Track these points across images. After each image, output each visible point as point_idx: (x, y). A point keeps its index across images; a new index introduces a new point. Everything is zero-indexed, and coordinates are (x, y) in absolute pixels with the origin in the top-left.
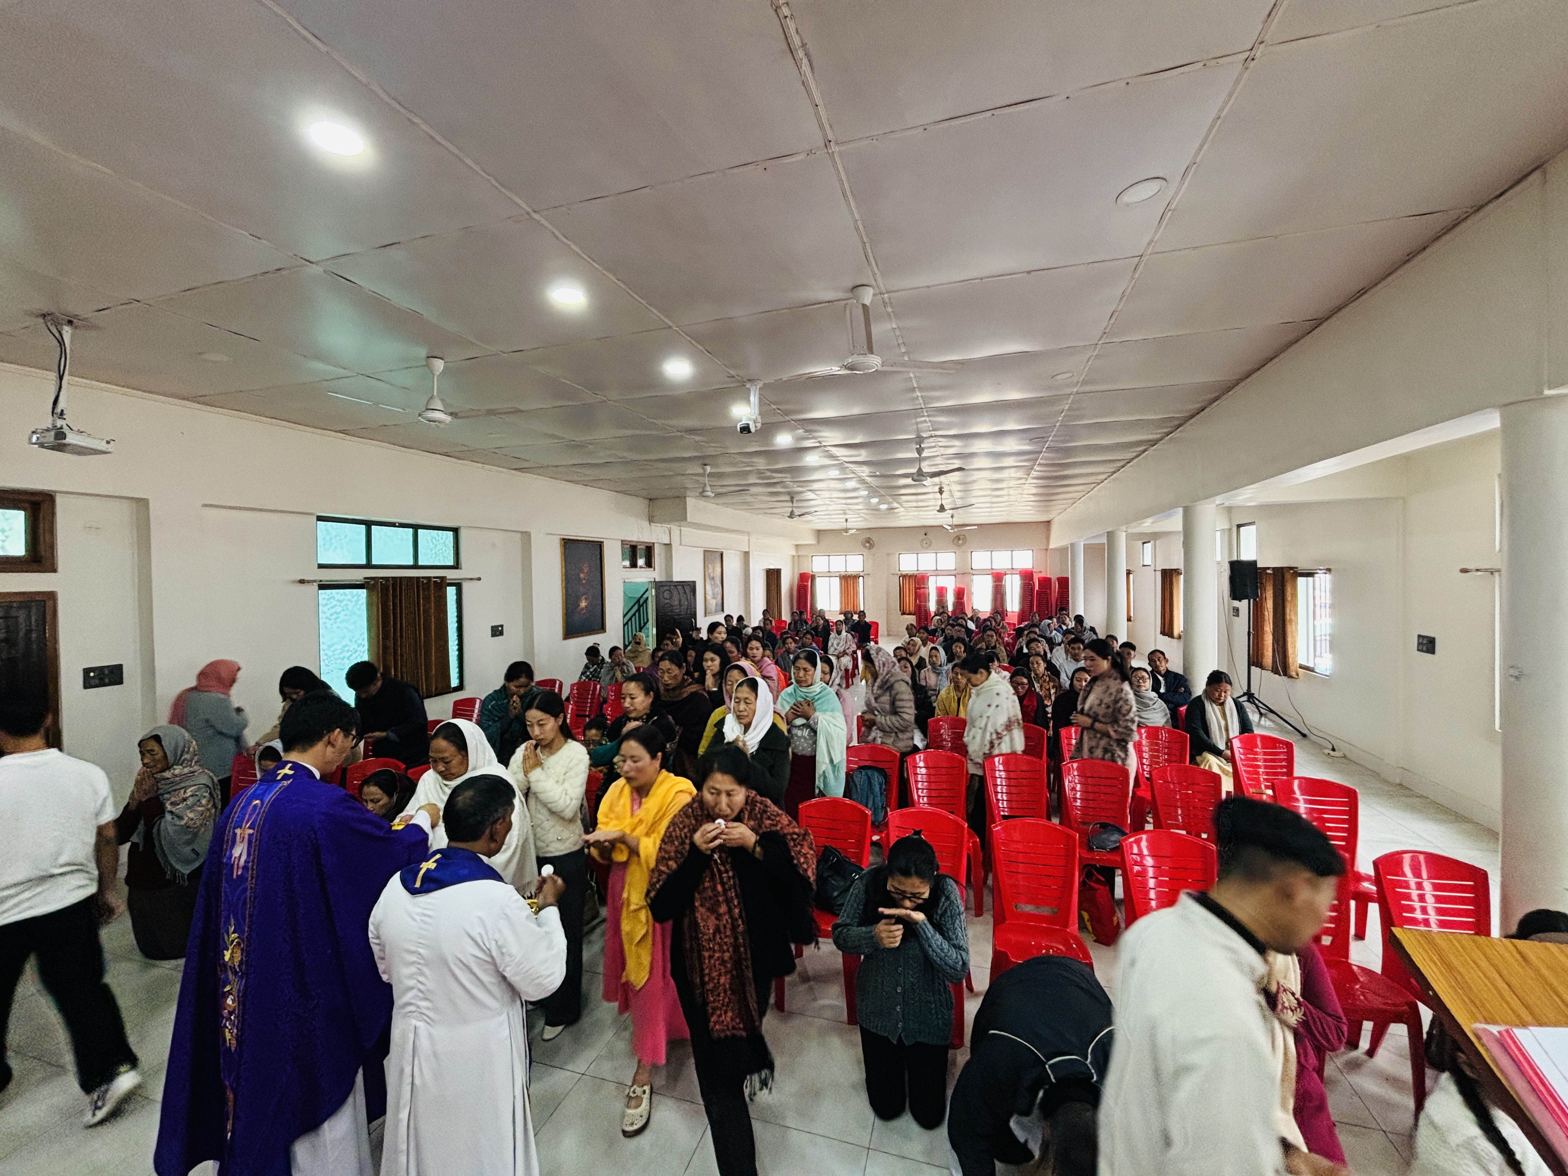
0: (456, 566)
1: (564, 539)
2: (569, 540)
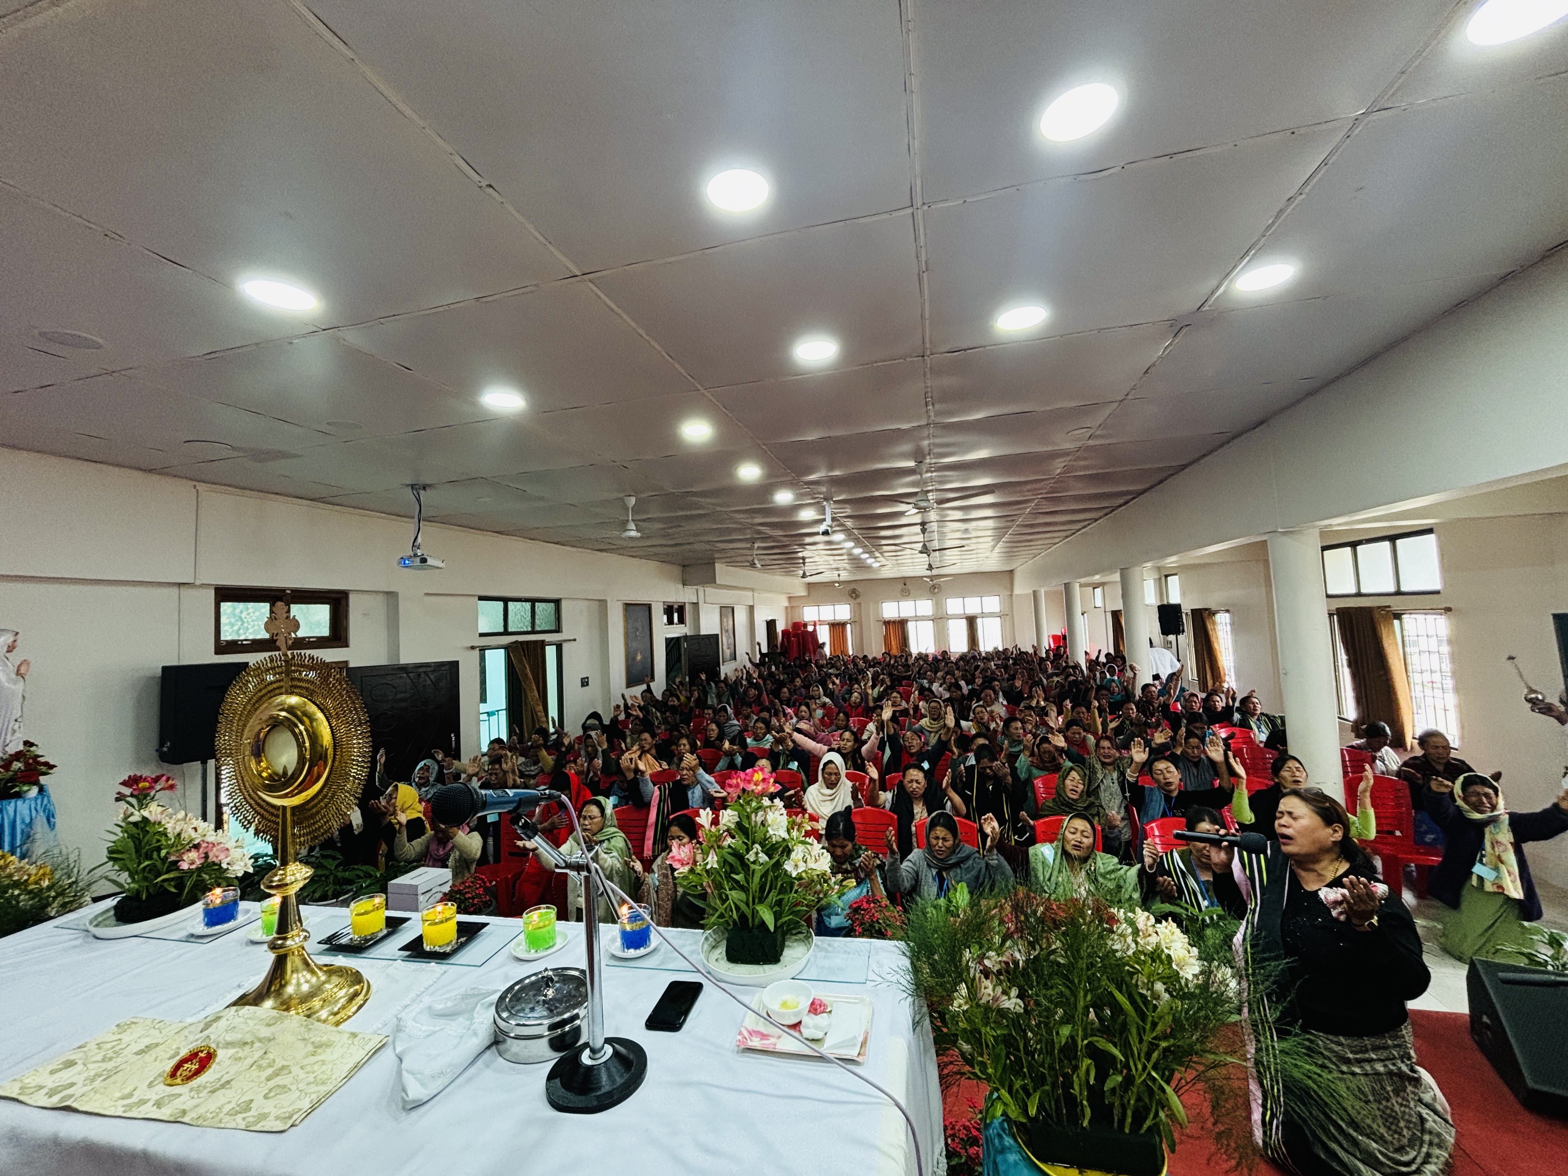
0: (558, 630)
1: (625, 603)
2: (628, 603)
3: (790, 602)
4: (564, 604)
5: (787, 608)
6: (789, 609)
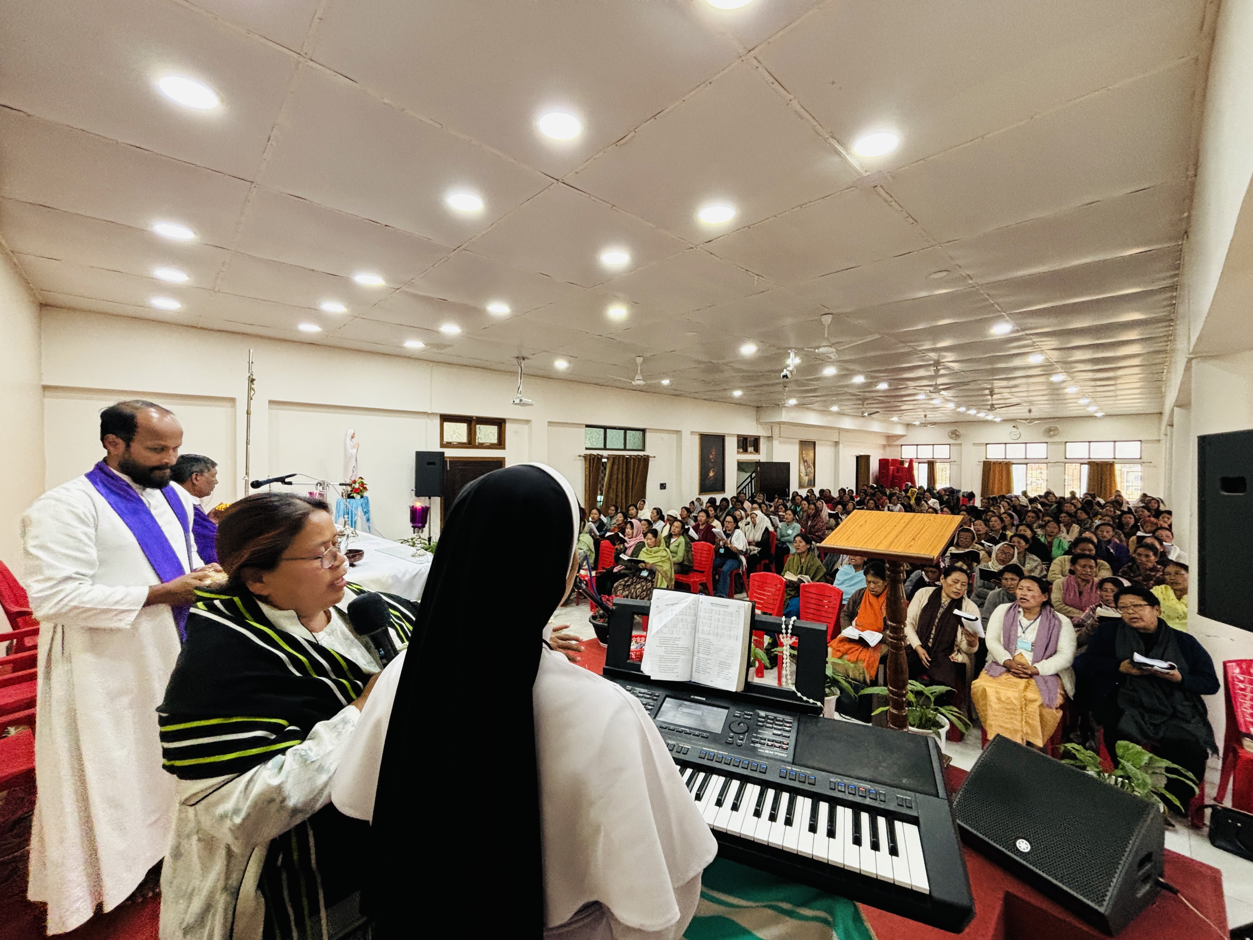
0: (643, 450)
3: (887, 441)
4: (648, 433)
5: (884, 445)
6: (887, 447)
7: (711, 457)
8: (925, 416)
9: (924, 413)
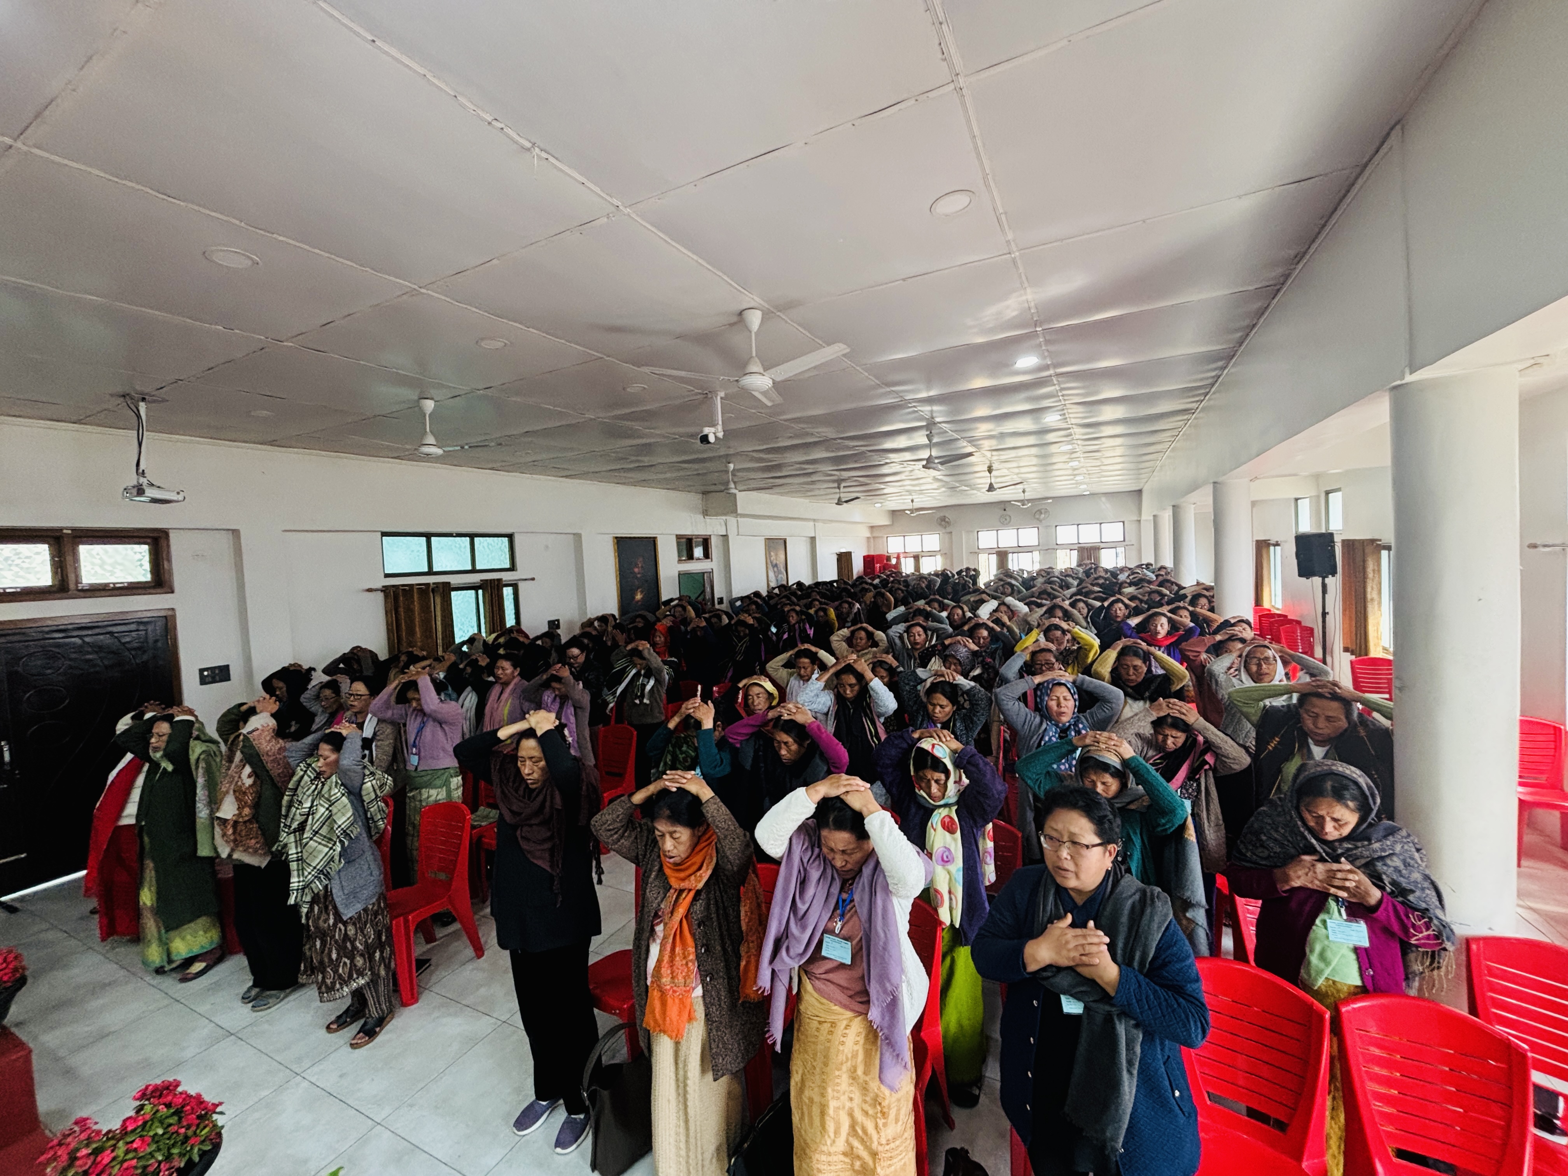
0: (512, 568)
1: (616, 538)
2: (622, 538)
3: (872, 533)
4: (517, 539)
5: (868, 538)
6: (872, 540)
7: (636, 570)
8: (912, 501)
9: (911, 497)
